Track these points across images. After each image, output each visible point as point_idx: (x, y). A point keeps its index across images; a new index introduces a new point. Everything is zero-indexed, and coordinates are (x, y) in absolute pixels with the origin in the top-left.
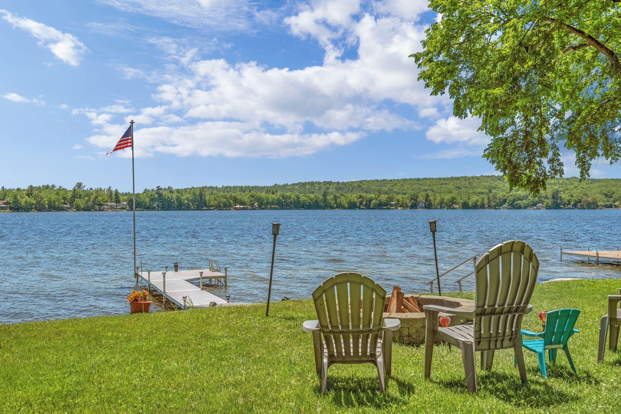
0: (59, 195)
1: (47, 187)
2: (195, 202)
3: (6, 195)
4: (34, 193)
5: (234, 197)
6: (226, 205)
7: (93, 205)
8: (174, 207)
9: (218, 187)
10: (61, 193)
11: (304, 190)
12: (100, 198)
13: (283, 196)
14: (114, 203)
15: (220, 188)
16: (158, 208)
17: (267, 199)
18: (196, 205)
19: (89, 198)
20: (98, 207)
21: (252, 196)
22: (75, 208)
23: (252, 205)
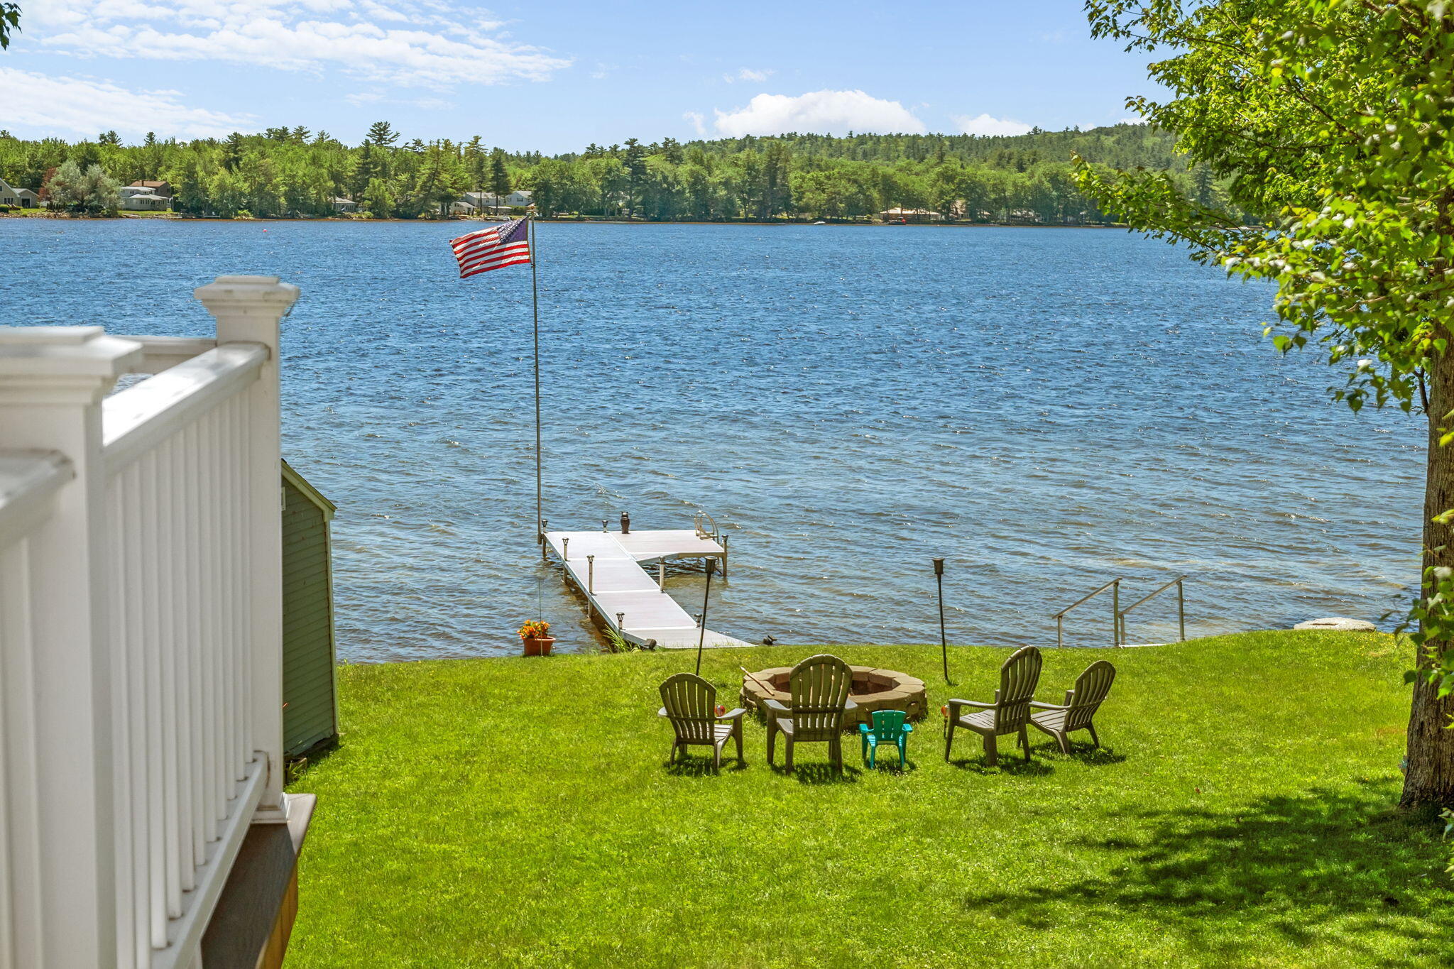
0: (322, 166)
1: (282, 135)
2: (751, 193)
3: (159, 164)
4: (245, 159)
5: (886, 178)
6: (857, 206)
7: (425, 199)
8: (684, 211)
9: (835, 136)
10: (327, 157)
11: (1135, 154)
12: (445, 177)
13: (1054, 179)
14: (490, 195)
15: (840, 141)
16: (631, 212)
17: (999, 187)
18: (754, 203)
19: (413, 177)
20: (439, 204)
21: (948, 177)
22: (370, 210)
23: (947, 207)
